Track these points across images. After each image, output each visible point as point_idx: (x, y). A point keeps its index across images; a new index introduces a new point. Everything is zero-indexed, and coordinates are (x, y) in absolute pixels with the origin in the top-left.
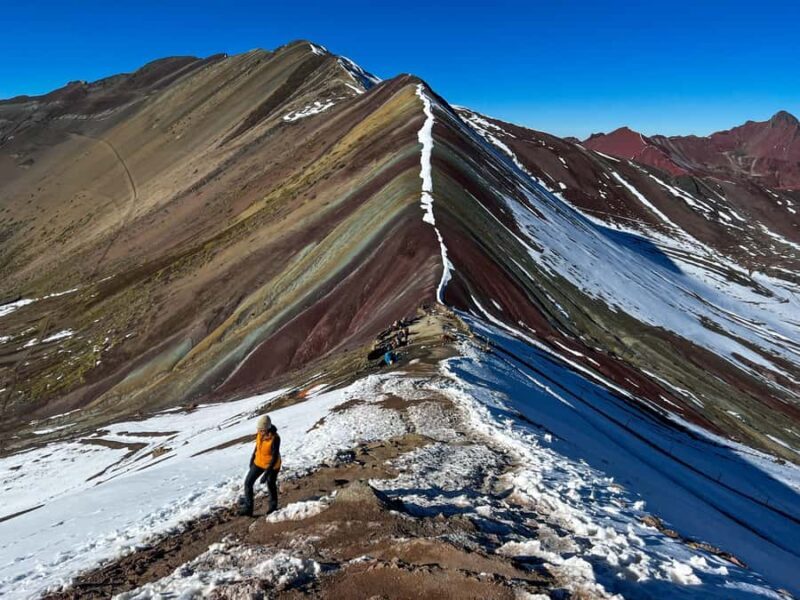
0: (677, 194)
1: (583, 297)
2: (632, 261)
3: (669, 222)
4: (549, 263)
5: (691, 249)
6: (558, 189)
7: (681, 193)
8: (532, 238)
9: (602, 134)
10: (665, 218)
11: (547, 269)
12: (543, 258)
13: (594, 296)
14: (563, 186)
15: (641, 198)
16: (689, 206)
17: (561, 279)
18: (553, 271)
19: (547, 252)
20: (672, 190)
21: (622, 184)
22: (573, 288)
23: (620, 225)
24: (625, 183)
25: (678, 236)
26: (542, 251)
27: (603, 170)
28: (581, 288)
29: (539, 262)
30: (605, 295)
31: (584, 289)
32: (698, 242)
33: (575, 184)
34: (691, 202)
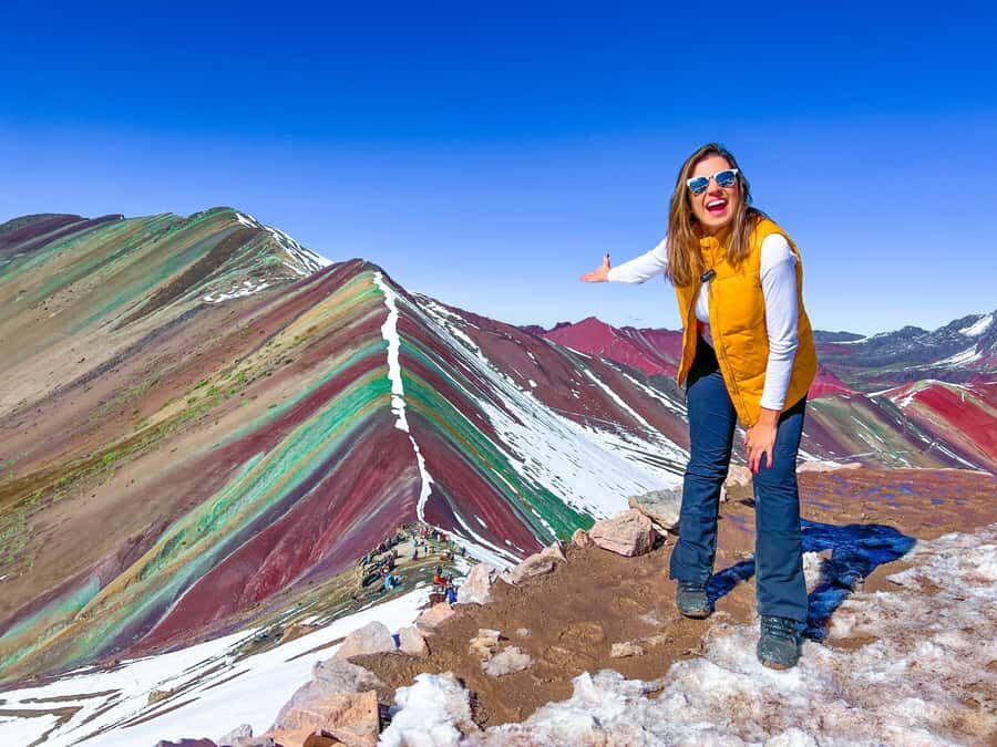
0: (652, 395)
1: (568, 510)
2: (613, 470)
3: (647, 425)
4: (533, 476)
5: (672, 456)
6: (527, 388)
7: (656, 394)
8: (513, 447)
9: (567, 324)
10: (643, 421)
11: (531, 481)
12: (525, 468)
13: (580, 511)
14: (533, 384)
15: (616, 398)
16: (668, 409)
17: (545, 492)
18: (536, 483)
19: (528, 463)
20: (647, 390)
21: (594, 383)
22: (559, 501)
23: (596, 429)
24: (598, 381)
25: (657, 441)
26: (523, 461)
27: (574, 367)
28: (566, 502)
29: (522, 472)
30: (592, 510)
31: (570, 503)
32: (678, 448)
33: (544, 380)
34: (668, 404)
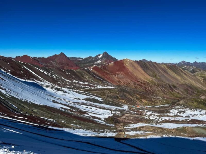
0: (42, 71)
1: (21, 101)
2: (33, 89)
3: (41, 78)
4: (8, 93)
5: (48, 84)
6: (8, 72)
7: (43, 71)
8: (2, 86)
9: (19, 56)
10: (40, 77)
11: (8, 95)
12: (6, 92)
13: (24, 100)
14: (10, 71)
15: (33, 73)
16: (46, 74)
17: (13, 97)
18: (10, 95)
19: (7, 90)
20: (41, 70)
21: (27, 69)
22: (17, 99)
23: (29, 80)
24: (28, 69)
25: (44, 81)
26: (5, 90)
27: (21, 66)
28: (19, 99)
29: (5, 93)
30: (27, 99)
31: (21, 99)
32: (49, 82)
33: (13, 70)
34: (46, 73)
